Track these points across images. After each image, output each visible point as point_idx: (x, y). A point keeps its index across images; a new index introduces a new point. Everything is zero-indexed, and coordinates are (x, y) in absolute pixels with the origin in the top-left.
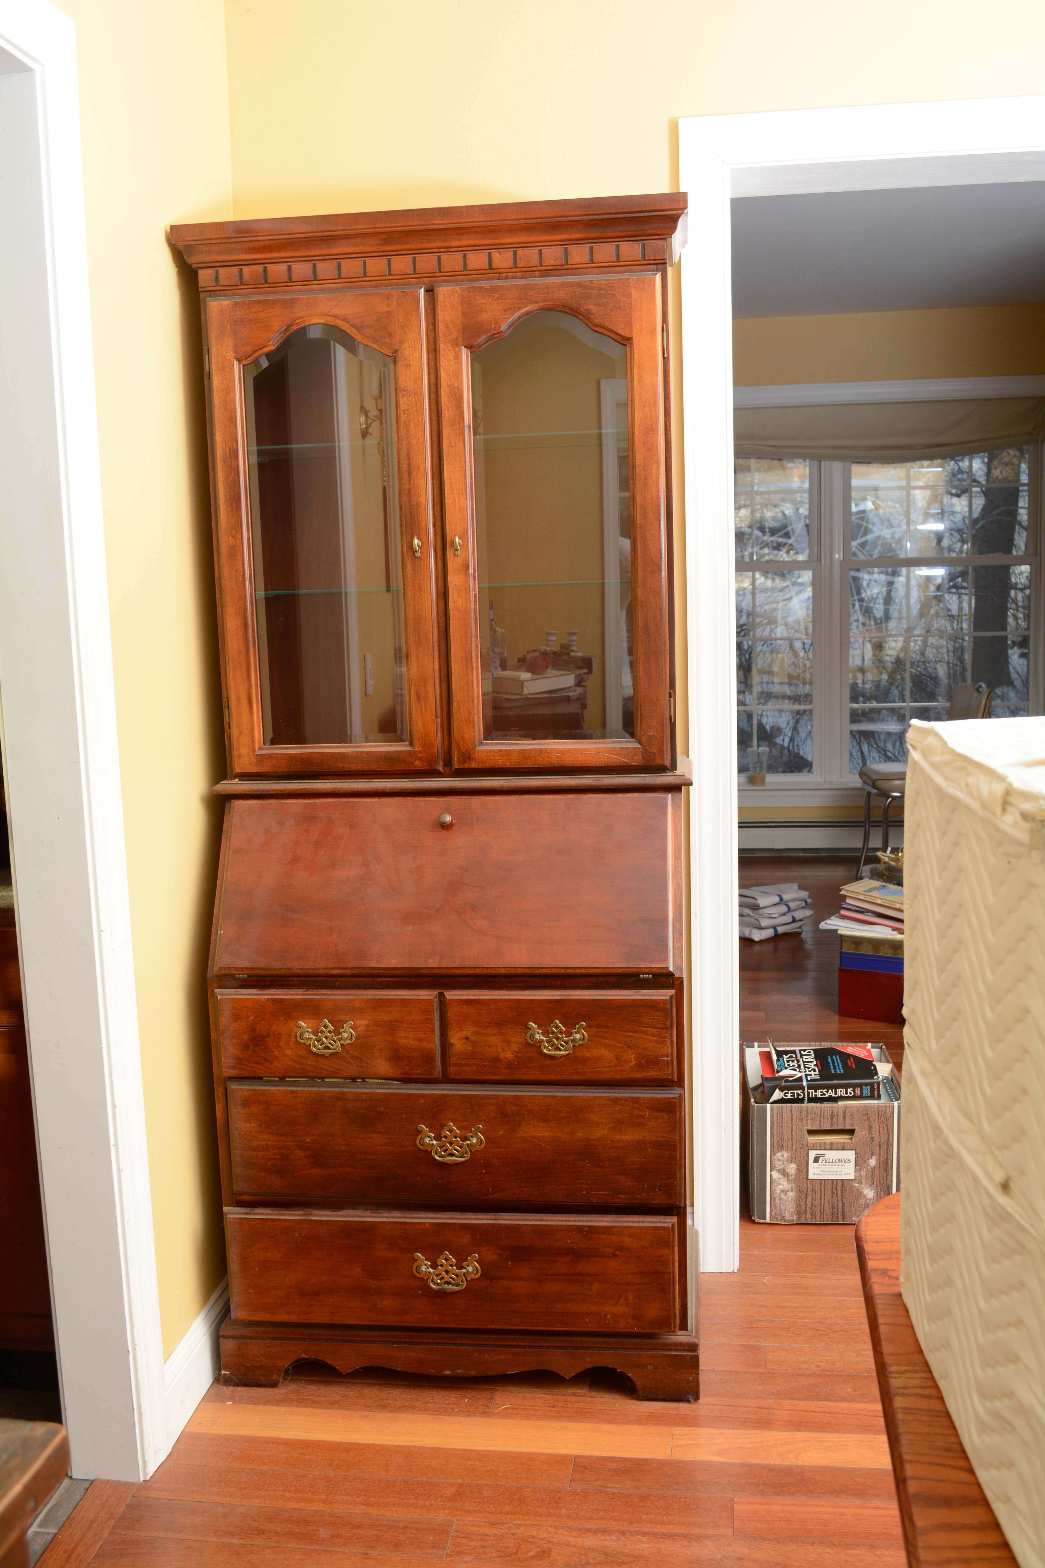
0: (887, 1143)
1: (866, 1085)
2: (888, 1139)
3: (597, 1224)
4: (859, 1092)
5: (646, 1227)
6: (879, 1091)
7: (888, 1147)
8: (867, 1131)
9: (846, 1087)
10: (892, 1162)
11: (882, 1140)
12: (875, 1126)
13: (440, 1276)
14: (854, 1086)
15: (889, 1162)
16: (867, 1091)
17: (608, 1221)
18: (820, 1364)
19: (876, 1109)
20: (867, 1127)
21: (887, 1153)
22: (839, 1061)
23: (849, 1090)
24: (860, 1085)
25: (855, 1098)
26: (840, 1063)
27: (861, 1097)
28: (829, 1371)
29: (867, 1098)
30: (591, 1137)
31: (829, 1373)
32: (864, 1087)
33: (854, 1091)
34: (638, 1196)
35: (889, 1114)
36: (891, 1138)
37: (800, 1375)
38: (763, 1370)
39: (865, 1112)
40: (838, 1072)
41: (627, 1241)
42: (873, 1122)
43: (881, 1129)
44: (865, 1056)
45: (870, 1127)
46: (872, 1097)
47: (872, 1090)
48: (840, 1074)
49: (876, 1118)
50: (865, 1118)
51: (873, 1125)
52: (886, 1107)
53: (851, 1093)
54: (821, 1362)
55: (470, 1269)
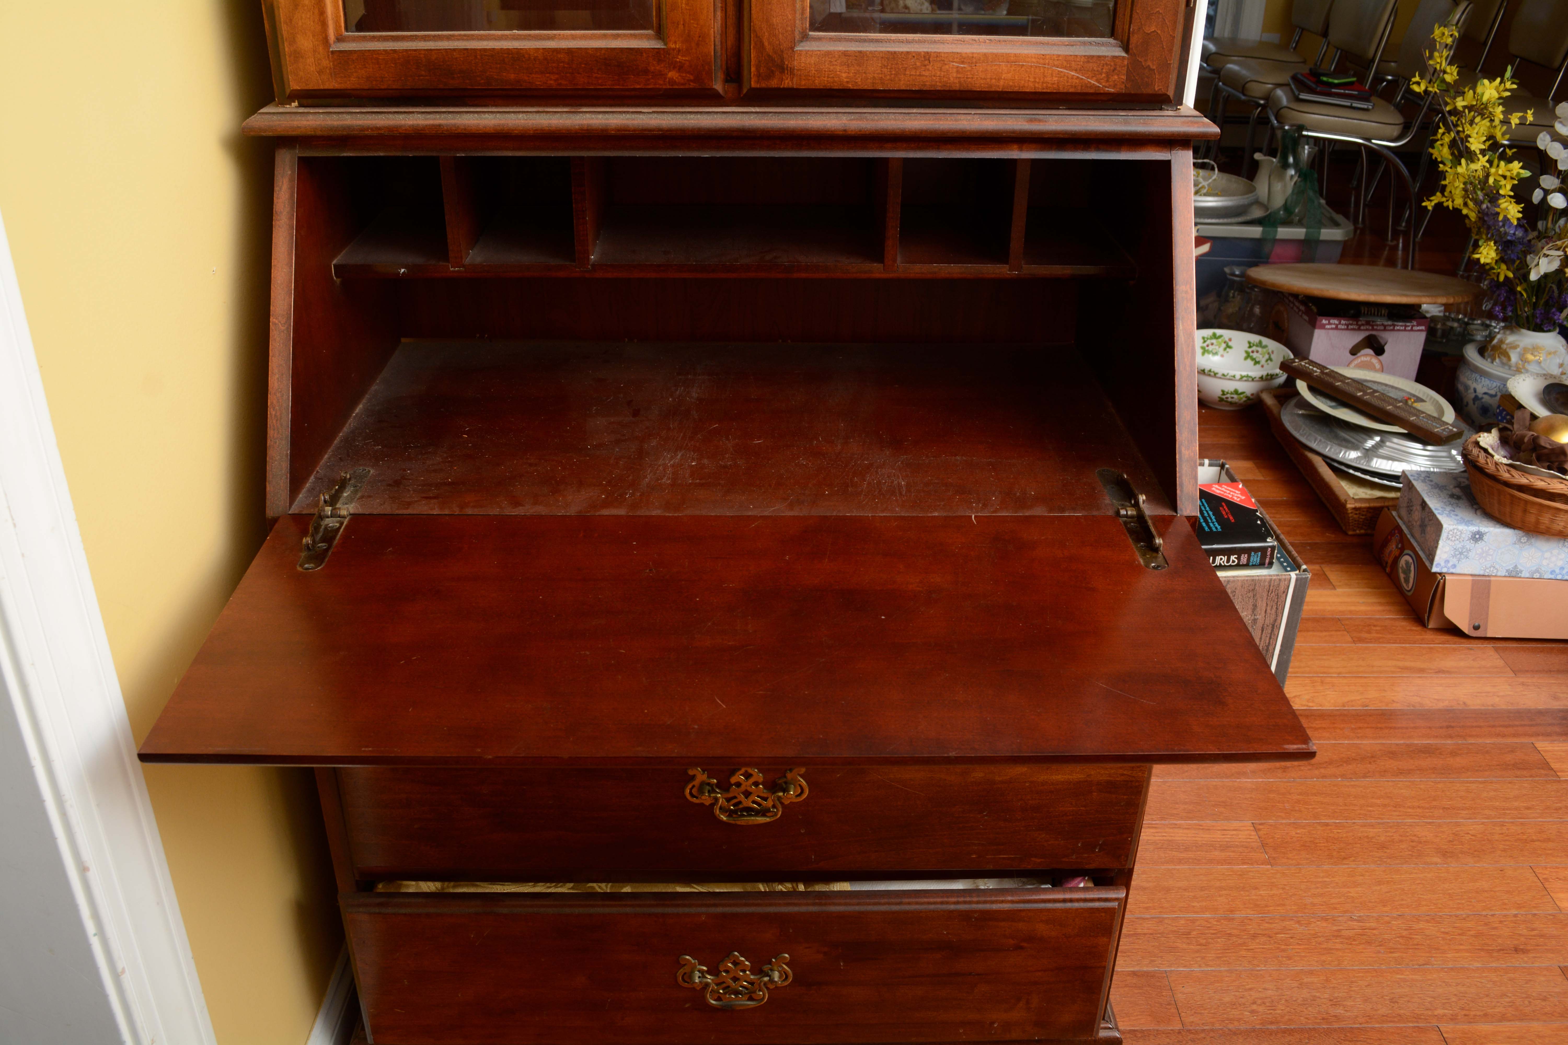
0: (1273, 625)
1: (1256, 550)
2: (1275, 620)
3: (995, 907)
4: (1245, 560)
5: (1077, 909)
6: (1272, 557)
7: (1272, 630)
8: (1250, 612)
9: (1228, 553)
10: (1274, 649)
11: (1267, 622)
12: (1261, 605)
13: (724, 985)
14: (1239, 552)
15: (1271, 648)
16: (1256, 558)
17: (1012, 902)
18: (1254, 1007)
19: (1267, 584)
20: (1250, 607)
21: (1270, 638)
22: (1208, 509)
23: (1233, 558)
24: (1248, 551)
25: (1239, 566)
26: (1211, 513)
27: (1247, 566)
28: (1272, 1023)
29: (1255, 566)
30: (997, 778)
31: (1273, 1027)
32: (1253, 553)
33: (1239, 559)
34: (1064, 860)
35: (1282, 589)
36: (1279, 618)
37: (1235, 1034)
38: (1179, 1027)
39: (1251, 588)
40: (1214, 529)
41: (1042, 929)
42: (1259, 601)
43: (1269, 608)
44: (1241, 500)
45: (1255, 606)
46: (1261, 565)
47: (1263, 557)
48: (1217, 532)
49: (1265, 595)
50: (1251, 594)
51: (1259, 603)
52: (1280, 580)
53: (1233, 561)
54: (1254, 1003)
55: (776, 976)
